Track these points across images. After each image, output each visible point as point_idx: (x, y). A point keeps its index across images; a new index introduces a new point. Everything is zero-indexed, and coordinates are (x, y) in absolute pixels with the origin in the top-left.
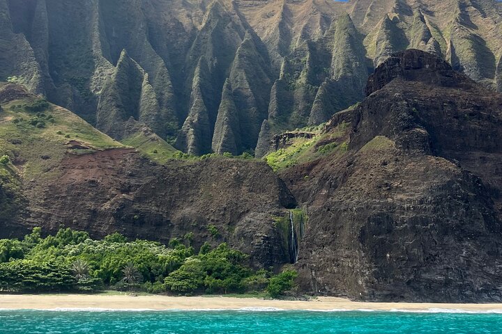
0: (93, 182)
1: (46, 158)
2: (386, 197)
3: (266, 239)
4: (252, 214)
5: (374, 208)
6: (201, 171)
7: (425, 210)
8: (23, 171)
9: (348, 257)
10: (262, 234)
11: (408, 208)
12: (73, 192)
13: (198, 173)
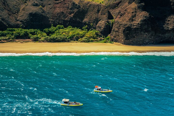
0: (62, 12)
1: (50, 4)
2: (131, 22)
3: (104, 28)
4: (101, 21)
5: (128, 25)
6: (89, 8)
7: (138, 26)
8: (45, 9)
9: (121, 35)
10: (103, 27)
11: (135, 25)
12: (59, 15)
13: (88, 9)
